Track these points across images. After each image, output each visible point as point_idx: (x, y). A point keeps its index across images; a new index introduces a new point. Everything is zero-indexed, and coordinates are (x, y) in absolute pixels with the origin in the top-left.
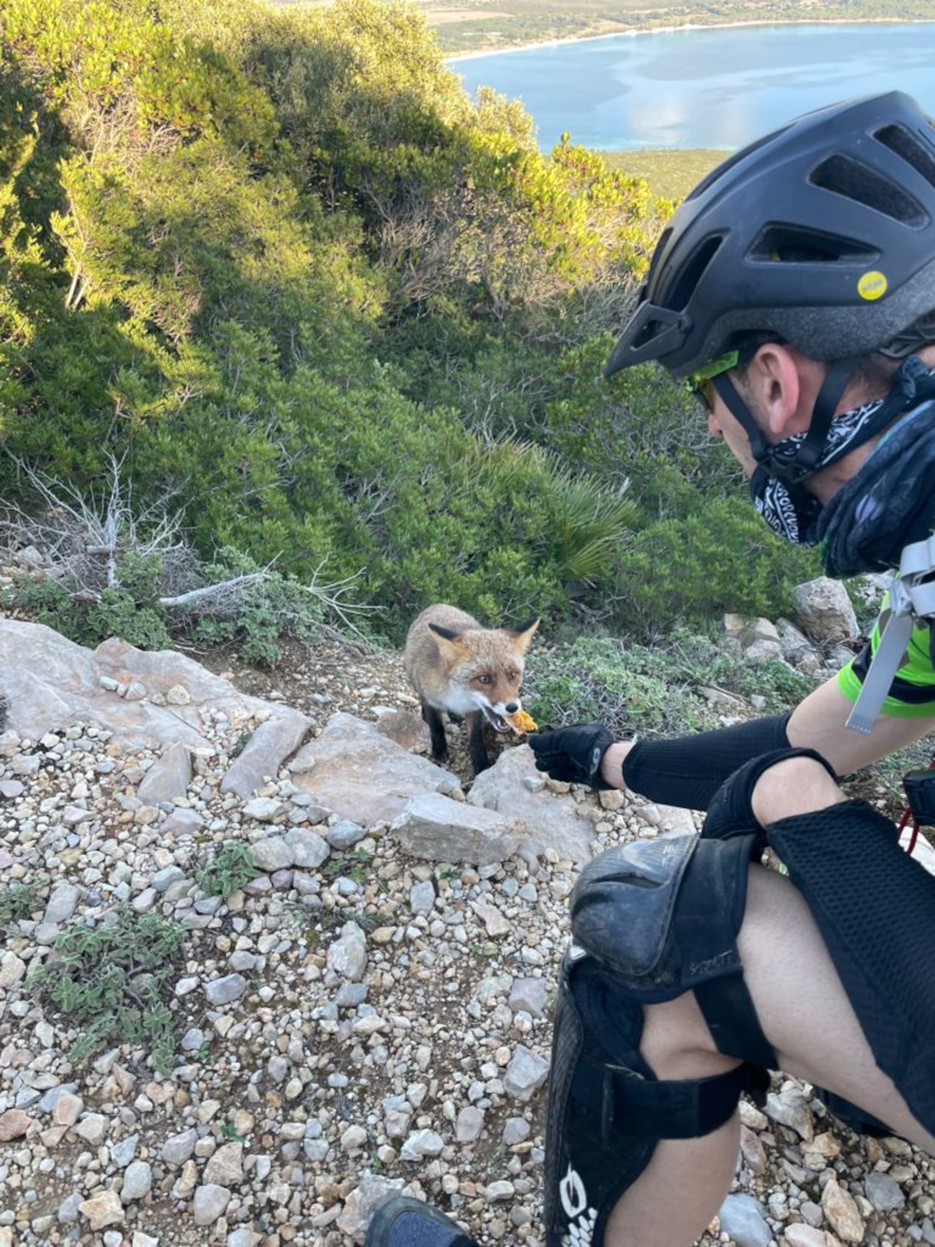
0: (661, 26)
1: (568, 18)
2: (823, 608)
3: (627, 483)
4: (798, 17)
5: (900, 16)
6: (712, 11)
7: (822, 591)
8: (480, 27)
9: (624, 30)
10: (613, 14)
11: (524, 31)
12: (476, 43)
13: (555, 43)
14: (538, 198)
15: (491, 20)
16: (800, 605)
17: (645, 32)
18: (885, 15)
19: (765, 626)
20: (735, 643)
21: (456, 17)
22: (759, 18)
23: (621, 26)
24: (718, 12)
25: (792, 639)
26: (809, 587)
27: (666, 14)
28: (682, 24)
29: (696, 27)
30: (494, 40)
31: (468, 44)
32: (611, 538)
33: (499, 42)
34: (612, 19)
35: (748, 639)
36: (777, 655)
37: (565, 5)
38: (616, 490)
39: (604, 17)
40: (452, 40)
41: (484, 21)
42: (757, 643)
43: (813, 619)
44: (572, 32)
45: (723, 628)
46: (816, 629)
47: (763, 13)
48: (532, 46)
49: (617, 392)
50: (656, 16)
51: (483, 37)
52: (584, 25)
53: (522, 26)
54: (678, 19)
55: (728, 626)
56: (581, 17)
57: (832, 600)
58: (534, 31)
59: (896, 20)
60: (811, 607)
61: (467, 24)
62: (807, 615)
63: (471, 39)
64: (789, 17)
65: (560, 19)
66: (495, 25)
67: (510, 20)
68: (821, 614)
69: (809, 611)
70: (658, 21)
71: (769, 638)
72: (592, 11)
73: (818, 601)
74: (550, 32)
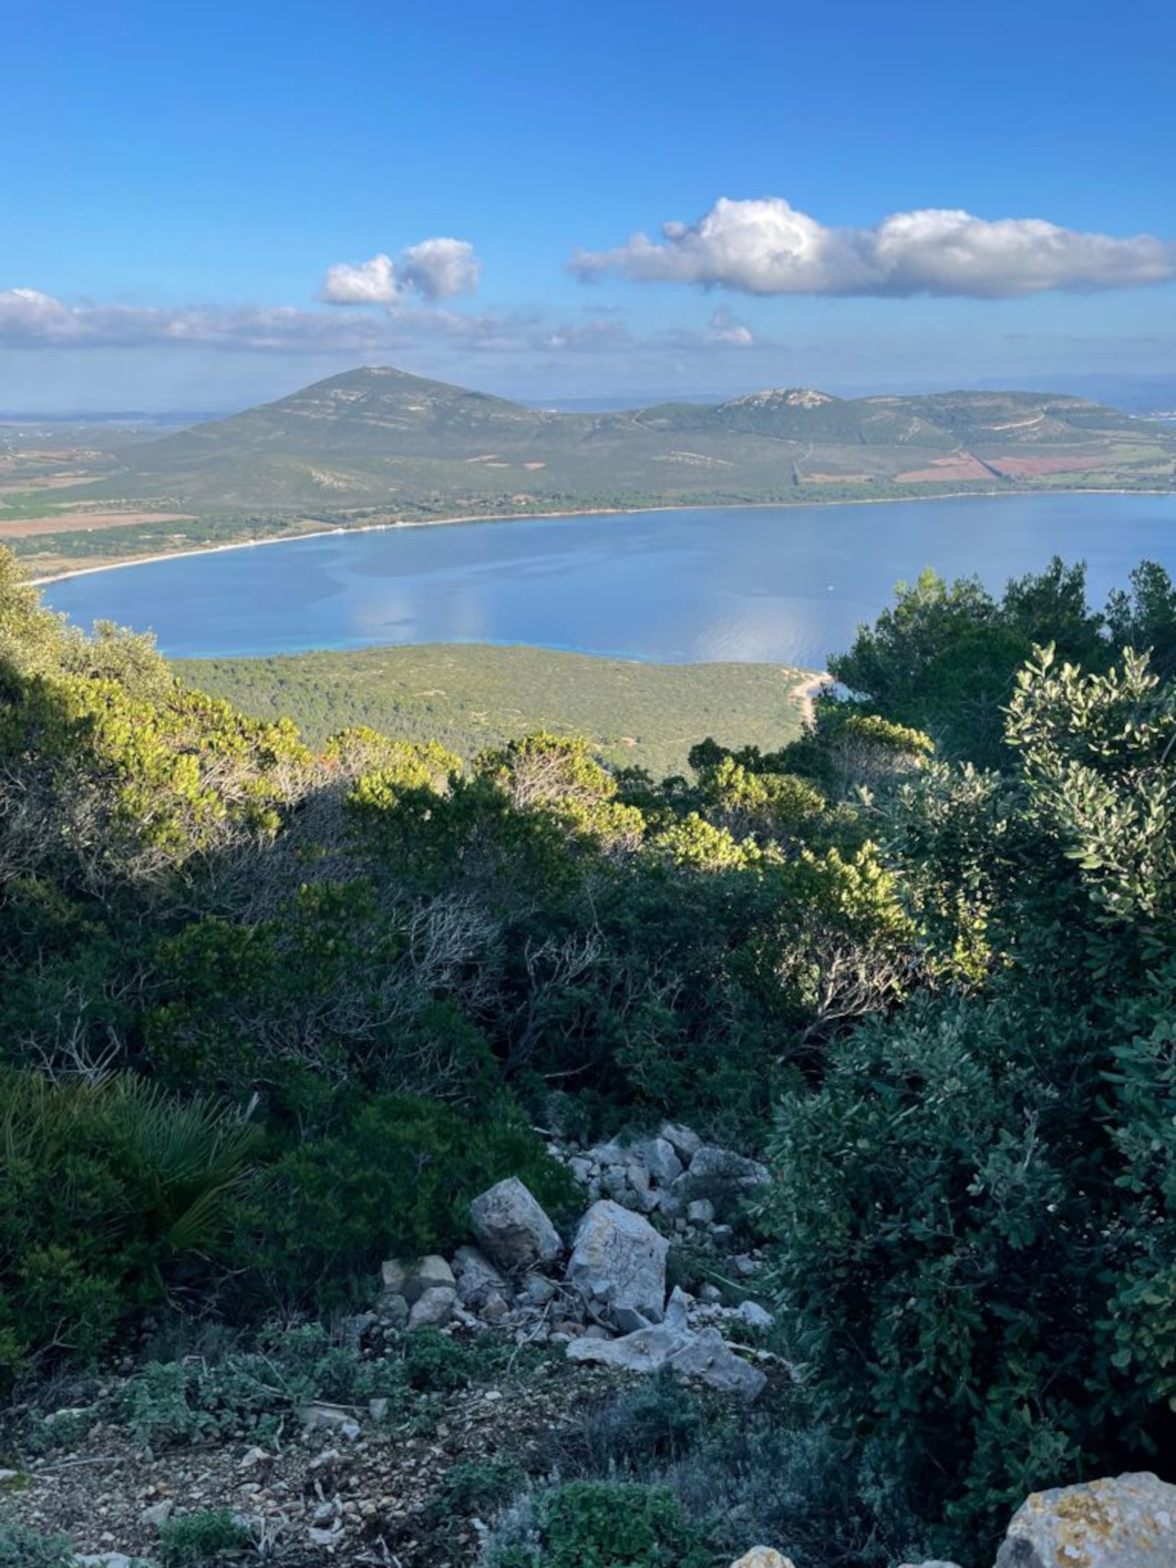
0: (370, 524)
1: (265, 518)
2: (503, 1226)
3: (255, 1100)
4: (513, 512)
5: (613, 507)
6: (424, 509)
7: (499, 1203)
8: (160, 530)
9: (330, 530)
10: (315, 514)
11: (214, 532)
12: (156, 546)
13: (252, 543)
14: (123, 763)
15: (171, 522)
16: (476, 1225)
17: (353, 530)
18: (599, 506)
19: (436, 1268)
20: (398, 1302)
21: (128, 520)
22: (473, 514)
23: (326, 525)
24: (429, 510)
25: (473, 1275)
26: (485, 1200)
27: (375, 512)
28: (393, 522)
29: (407, 524)
30: (178, 543)
31: (146, 547)
32: (230, 1184)
33: (184, 544)
34: (314, 519)
35: (413, 1292)
36: (452, 1305)
37: (259, 506)
38: (243, 1112)
39: (306, 517)
40: (126, 543)
41: (164, 524)
42: (425, 1296)
43: (496, 1242)
44: (271, 533)
45: (380, 1286)
46: (503, 1255)
47: (477, 510)
48: (222, 548)
49: (232, 986)
50: (364, 515)
51: (164, 540)
52: (284, 525)
53: (211, 527)
54: (388, 517)
55: (388, 1279)
56: (279, 517)
57: (511, 1213)
58: (226, 532)
59: (610, 511)
60: (490, 1227)
61: (144, 527)
62: (487, 1238)
63: (148, 542)
64: (504, 512)
65: (255, 520)
66: (178, 527)
67: (196, 522)
68: (502, 1234)
69: (488, 1233)
70: (366, 520)
71: (440, 1283)
72: (291, 511)
73: (496, 1218)
74: (245, 533)
